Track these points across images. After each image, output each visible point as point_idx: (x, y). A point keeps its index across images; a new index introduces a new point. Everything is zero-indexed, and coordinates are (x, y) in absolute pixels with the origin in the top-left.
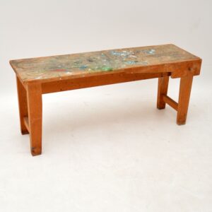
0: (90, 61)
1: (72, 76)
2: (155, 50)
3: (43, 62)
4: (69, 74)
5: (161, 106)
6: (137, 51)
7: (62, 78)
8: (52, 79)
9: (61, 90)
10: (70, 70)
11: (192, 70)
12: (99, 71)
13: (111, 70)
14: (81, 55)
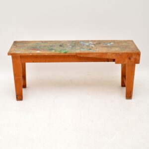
0: (61, 46)
2: (114, 43)
6: (99, 43)
8: (25, 54)
9: (33, 62)
11: (132, 59)
12: (58, 52)
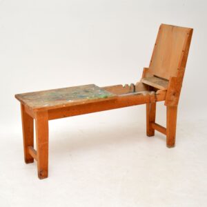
0: (87, 92)
1: (74, 103)
3: (45, 95)
4: (70, 101)
5: (150, 133)
7: (66, 105)
10: (71, 98)
12: (97, 98)
13: (106, 97)
14: (77, 88)
